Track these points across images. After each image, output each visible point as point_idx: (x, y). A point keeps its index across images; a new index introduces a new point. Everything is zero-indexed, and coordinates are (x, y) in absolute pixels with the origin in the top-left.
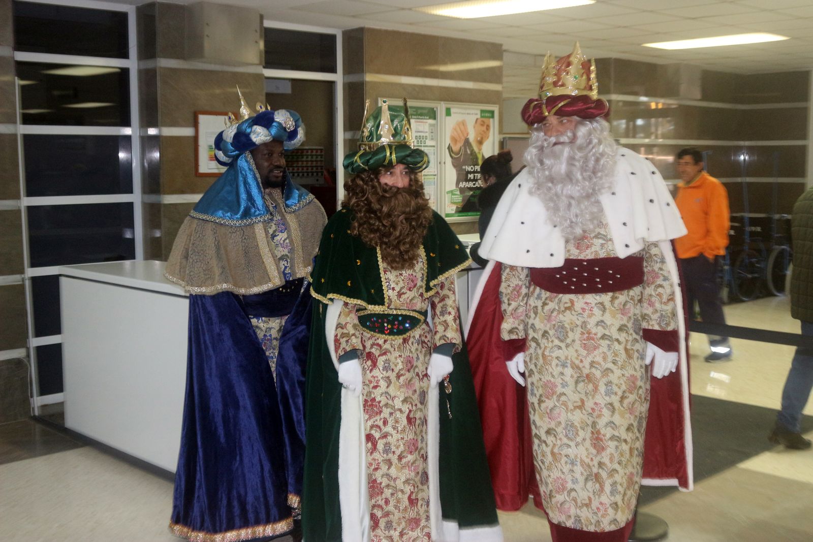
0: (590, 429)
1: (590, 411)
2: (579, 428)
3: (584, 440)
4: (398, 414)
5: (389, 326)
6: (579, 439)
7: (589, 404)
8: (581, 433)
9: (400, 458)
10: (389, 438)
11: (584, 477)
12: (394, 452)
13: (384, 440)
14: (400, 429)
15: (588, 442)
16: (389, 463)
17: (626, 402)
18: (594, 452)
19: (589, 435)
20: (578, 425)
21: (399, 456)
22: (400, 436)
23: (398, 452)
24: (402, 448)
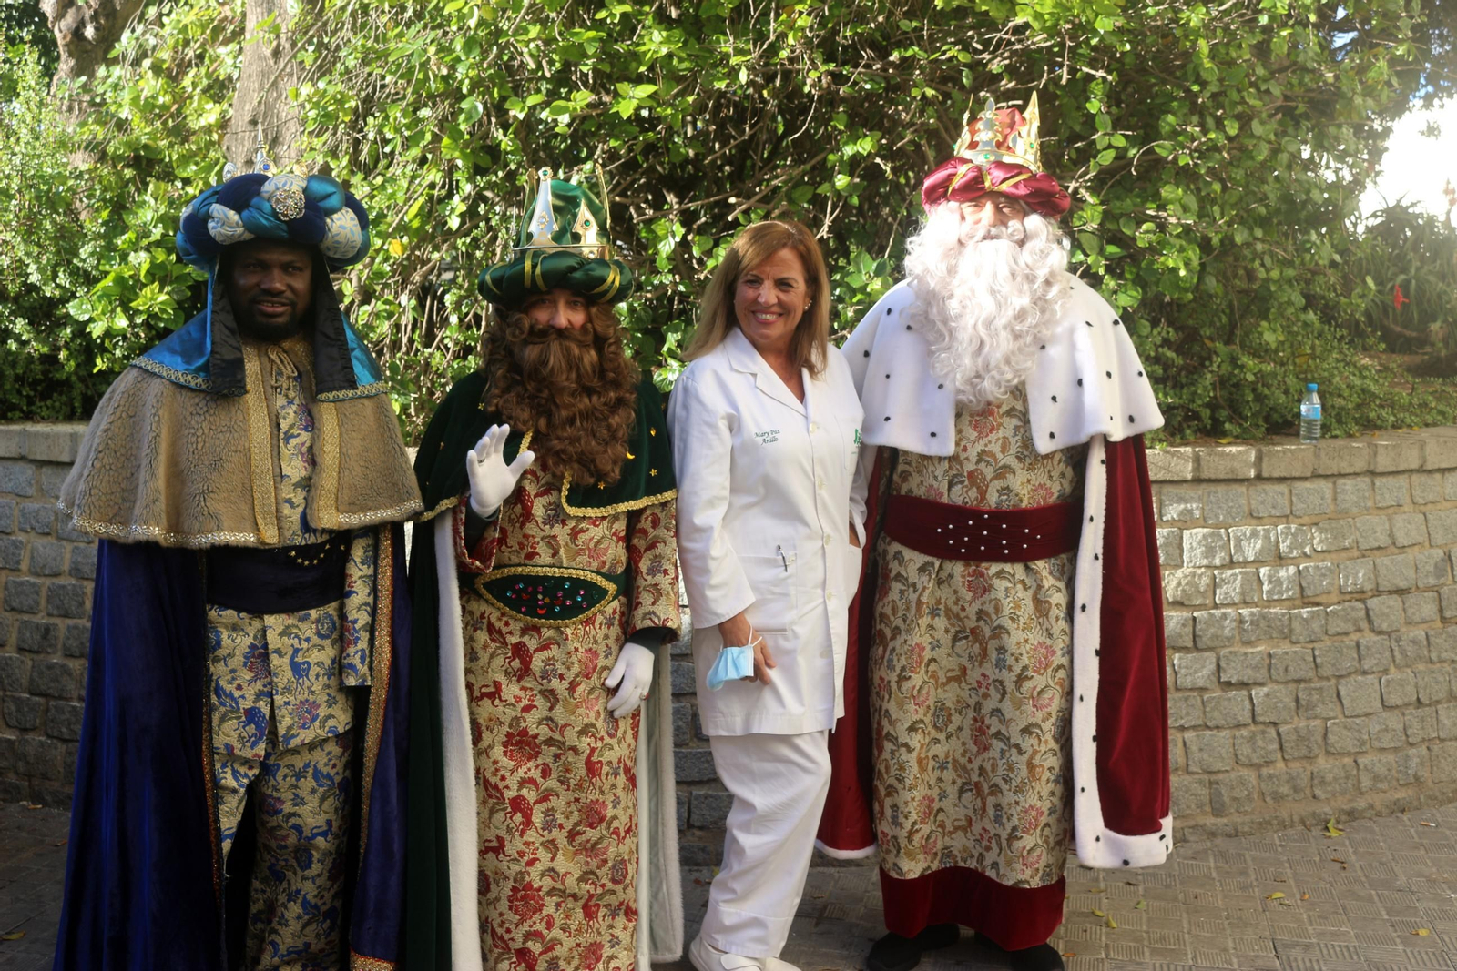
0: (971, 714)
1: (975, 685)
2: (953, 711)
3: (960, 729)
4: (570, 757)
5: (547, 600)
6: (951, 728)
7: (974, 675)
8: (956, 719)
9: (572, 835)
10: (553, 799)
11: (956, 787)
12: (561, 826)
13: (544, 805)
14: (572, 782)
15: (966, 733)
16: (552, 846)
18: (975, 749)
19: (968, 722)
20: (953, 707)
21: (570, 832)
22: (571, 796)
23: (568, 825)
24: (575, 818)
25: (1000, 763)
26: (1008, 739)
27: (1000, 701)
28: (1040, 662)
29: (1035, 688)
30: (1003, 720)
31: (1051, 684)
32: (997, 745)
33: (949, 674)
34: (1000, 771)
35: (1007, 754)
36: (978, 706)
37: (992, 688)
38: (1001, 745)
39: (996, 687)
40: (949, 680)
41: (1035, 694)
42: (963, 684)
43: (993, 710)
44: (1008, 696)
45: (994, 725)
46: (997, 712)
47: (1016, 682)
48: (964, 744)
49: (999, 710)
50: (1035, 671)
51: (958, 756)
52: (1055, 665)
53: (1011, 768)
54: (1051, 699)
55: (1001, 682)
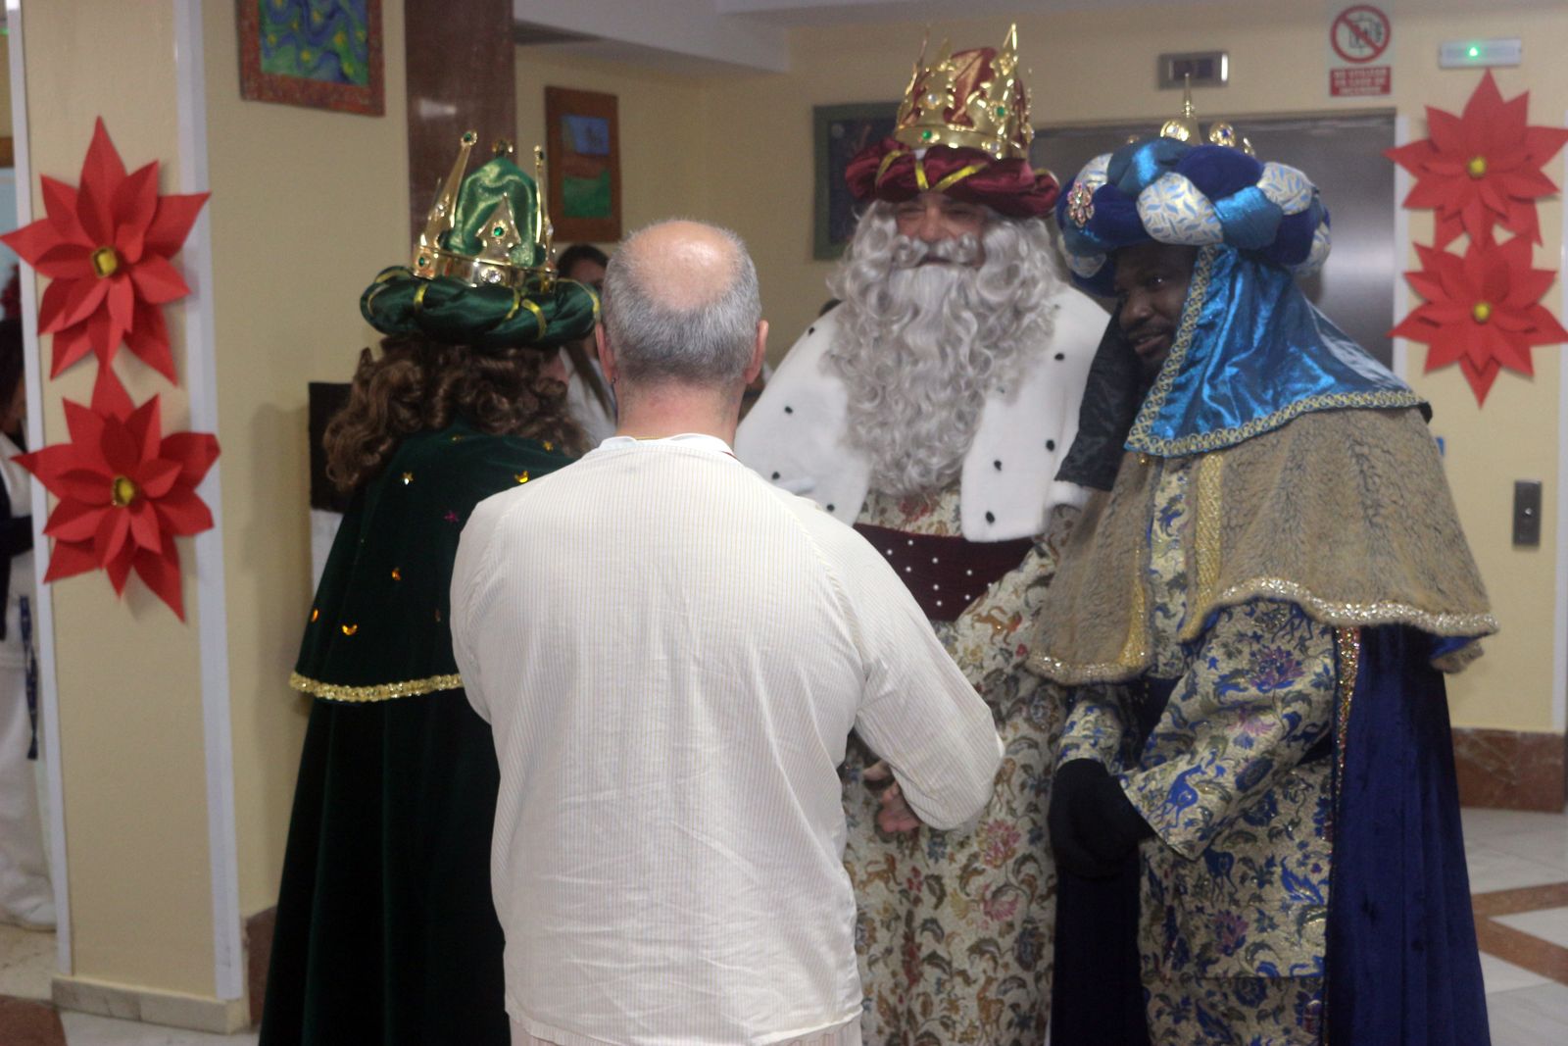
1: (905, 886)
2: (878, 925)
17: (976, 883)
19: (899, 941)
20: (877, 918)
25: (936, 1000)
26: (949, 964)
27: (936, 907)
28: (997, 850)
29: (987, 887)
30: (940, 936)
31: (1013, 880)
32: (931, 973)
33: (871, 869)
34: (938, 1011)
35: (948, 986)
36: (910, 916)
37: (925, 888)
38: (937, 972)
39: (930, 886)
40: (872, 876)
41: (988, 895)
42: (892, 884)
43: (926, 922)
44: (947, 900)
45: (927, 943)
46: (931, 924)
47: (961, 878)
48: (894, 974)
49: (934, 921)
50: (988, 862)
51: (886, 993)
52: (1019, 854)
53: (953, 1005)
54: (1013, 904)
55: (938, 879)
